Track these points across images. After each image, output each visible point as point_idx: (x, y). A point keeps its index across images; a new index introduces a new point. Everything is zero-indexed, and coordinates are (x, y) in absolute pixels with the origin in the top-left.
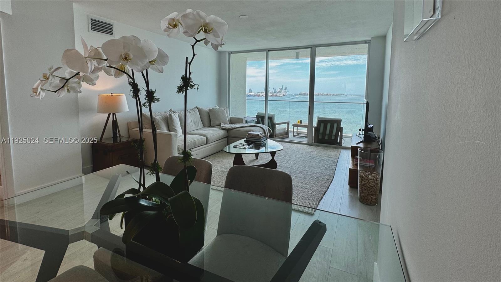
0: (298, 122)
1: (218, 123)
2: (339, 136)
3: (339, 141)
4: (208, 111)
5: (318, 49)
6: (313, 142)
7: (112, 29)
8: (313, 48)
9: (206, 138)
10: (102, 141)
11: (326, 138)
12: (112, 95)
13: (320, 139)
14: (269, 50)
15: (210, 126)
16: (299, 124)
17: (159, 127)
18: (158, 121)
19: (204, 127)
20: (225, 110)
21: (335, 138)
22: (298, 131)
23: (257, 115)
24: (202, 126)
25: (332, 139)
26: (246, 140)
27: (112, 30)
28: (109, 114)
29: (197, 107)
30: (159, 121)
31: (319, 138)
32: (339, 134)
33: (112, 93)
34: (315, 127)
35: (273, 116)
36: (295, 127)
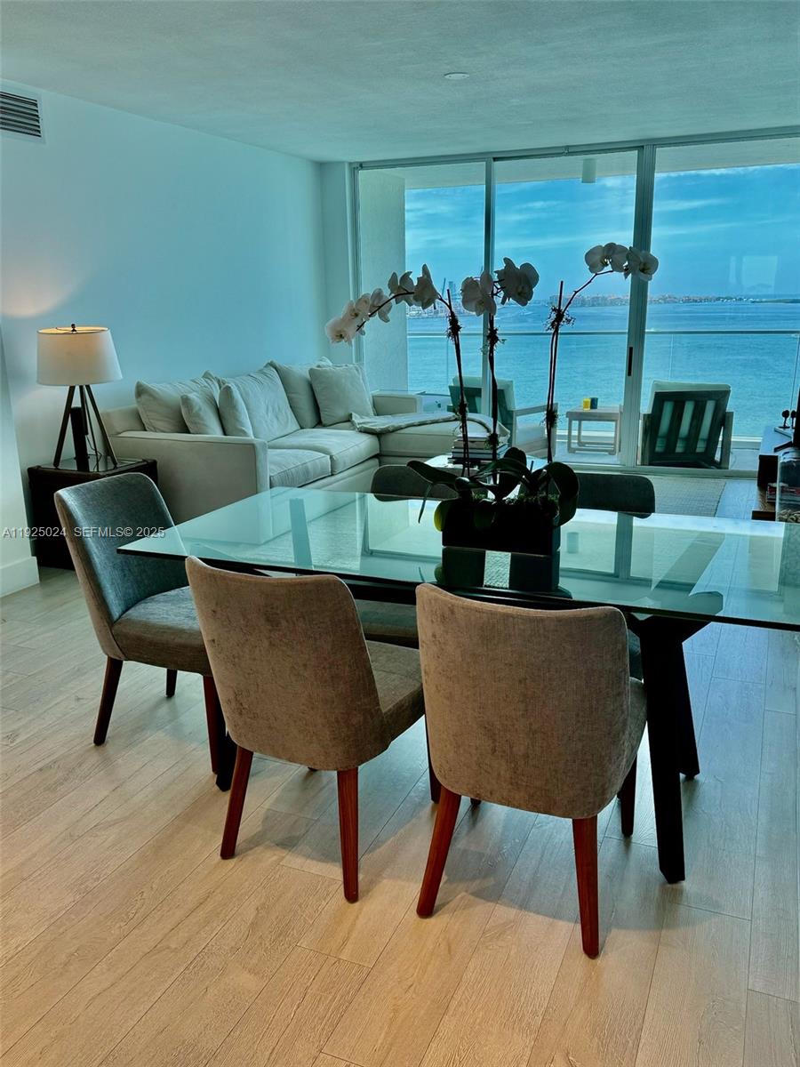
0: (586, 403)
1: (341, 413)
2: (719, 446)
3: (718, 457)
4: (308, 377)
5: (662, 153)
6: (639, 463)
7: (36, 118)
8: (647, 150)
9: (328, 457)
10: (59, 467)
11: (679, 448)
12: (74, 330)
13: (658, 453)
14: (495, 156)
15: (319, 423)
16: (588, 410)
17: (204, 425)
18: (197, 408)
19: (302, 428)
20: (357, 370)
21: (707, 448)
22: (583, 433)
23: (452, 385)
24: (293, 425)
25: (698, 450)
26: (453, 458)
27: (38, 121)
28: (71, 387)
29: (271, 365)
30: (200, 409)
31: (658, 449)
32: (720, 439)
33: (73, 326)
34: (645, 415)
35: (508, 386)
36: (573, 422)
